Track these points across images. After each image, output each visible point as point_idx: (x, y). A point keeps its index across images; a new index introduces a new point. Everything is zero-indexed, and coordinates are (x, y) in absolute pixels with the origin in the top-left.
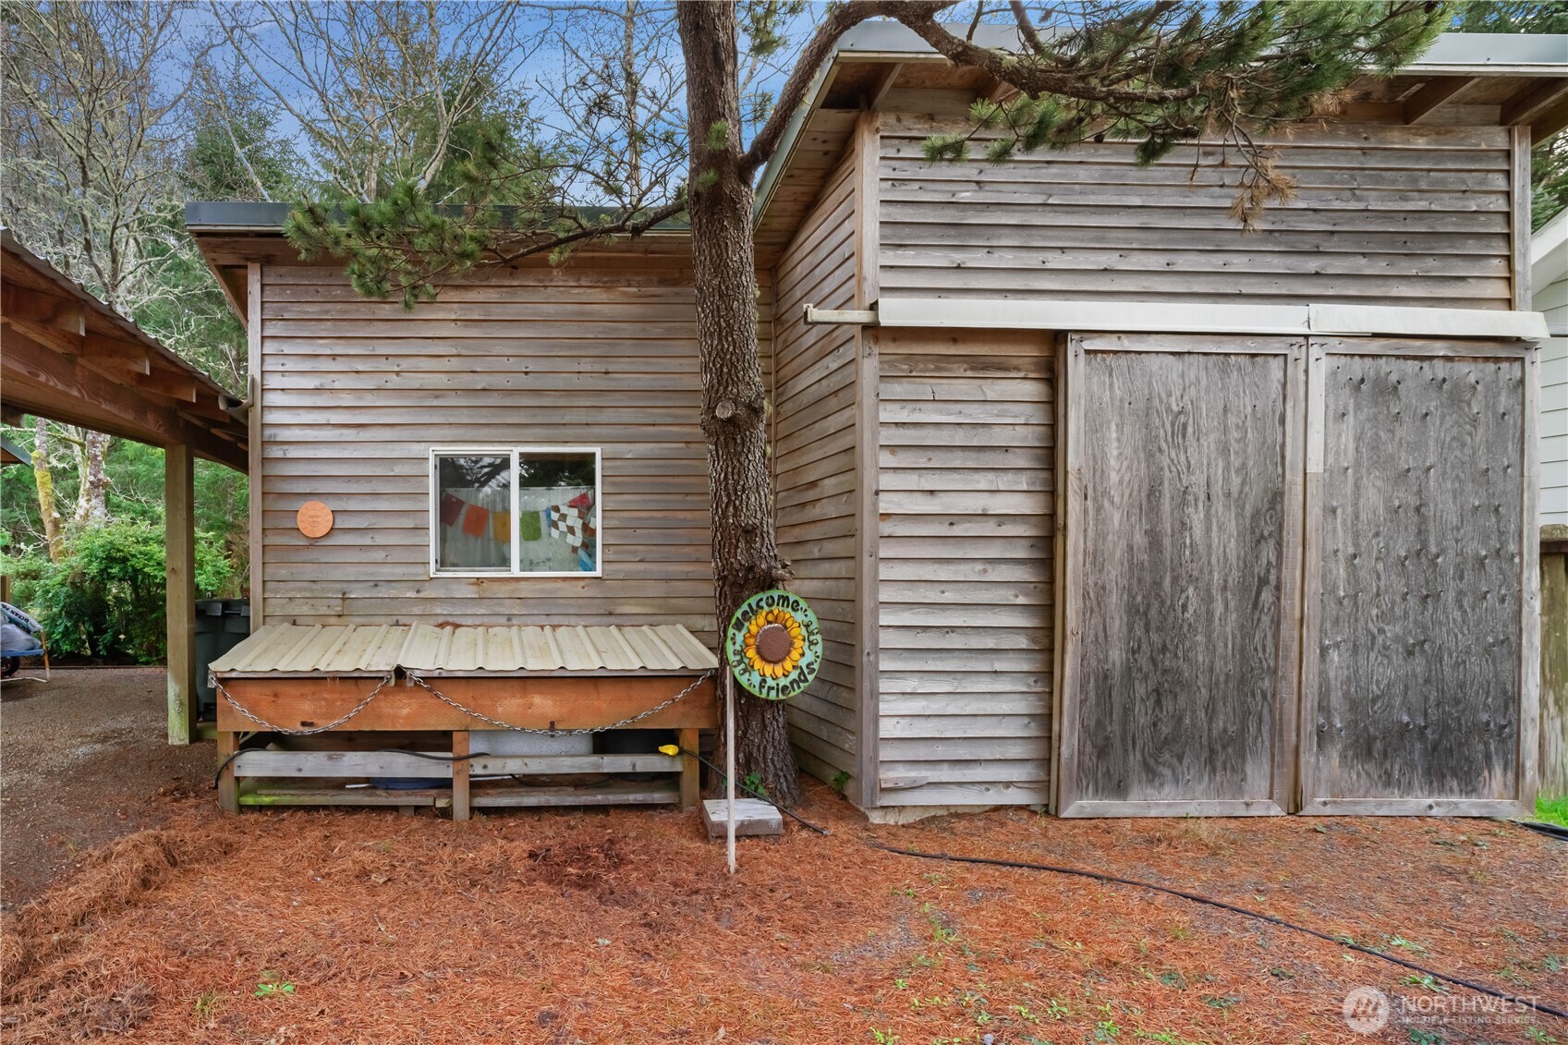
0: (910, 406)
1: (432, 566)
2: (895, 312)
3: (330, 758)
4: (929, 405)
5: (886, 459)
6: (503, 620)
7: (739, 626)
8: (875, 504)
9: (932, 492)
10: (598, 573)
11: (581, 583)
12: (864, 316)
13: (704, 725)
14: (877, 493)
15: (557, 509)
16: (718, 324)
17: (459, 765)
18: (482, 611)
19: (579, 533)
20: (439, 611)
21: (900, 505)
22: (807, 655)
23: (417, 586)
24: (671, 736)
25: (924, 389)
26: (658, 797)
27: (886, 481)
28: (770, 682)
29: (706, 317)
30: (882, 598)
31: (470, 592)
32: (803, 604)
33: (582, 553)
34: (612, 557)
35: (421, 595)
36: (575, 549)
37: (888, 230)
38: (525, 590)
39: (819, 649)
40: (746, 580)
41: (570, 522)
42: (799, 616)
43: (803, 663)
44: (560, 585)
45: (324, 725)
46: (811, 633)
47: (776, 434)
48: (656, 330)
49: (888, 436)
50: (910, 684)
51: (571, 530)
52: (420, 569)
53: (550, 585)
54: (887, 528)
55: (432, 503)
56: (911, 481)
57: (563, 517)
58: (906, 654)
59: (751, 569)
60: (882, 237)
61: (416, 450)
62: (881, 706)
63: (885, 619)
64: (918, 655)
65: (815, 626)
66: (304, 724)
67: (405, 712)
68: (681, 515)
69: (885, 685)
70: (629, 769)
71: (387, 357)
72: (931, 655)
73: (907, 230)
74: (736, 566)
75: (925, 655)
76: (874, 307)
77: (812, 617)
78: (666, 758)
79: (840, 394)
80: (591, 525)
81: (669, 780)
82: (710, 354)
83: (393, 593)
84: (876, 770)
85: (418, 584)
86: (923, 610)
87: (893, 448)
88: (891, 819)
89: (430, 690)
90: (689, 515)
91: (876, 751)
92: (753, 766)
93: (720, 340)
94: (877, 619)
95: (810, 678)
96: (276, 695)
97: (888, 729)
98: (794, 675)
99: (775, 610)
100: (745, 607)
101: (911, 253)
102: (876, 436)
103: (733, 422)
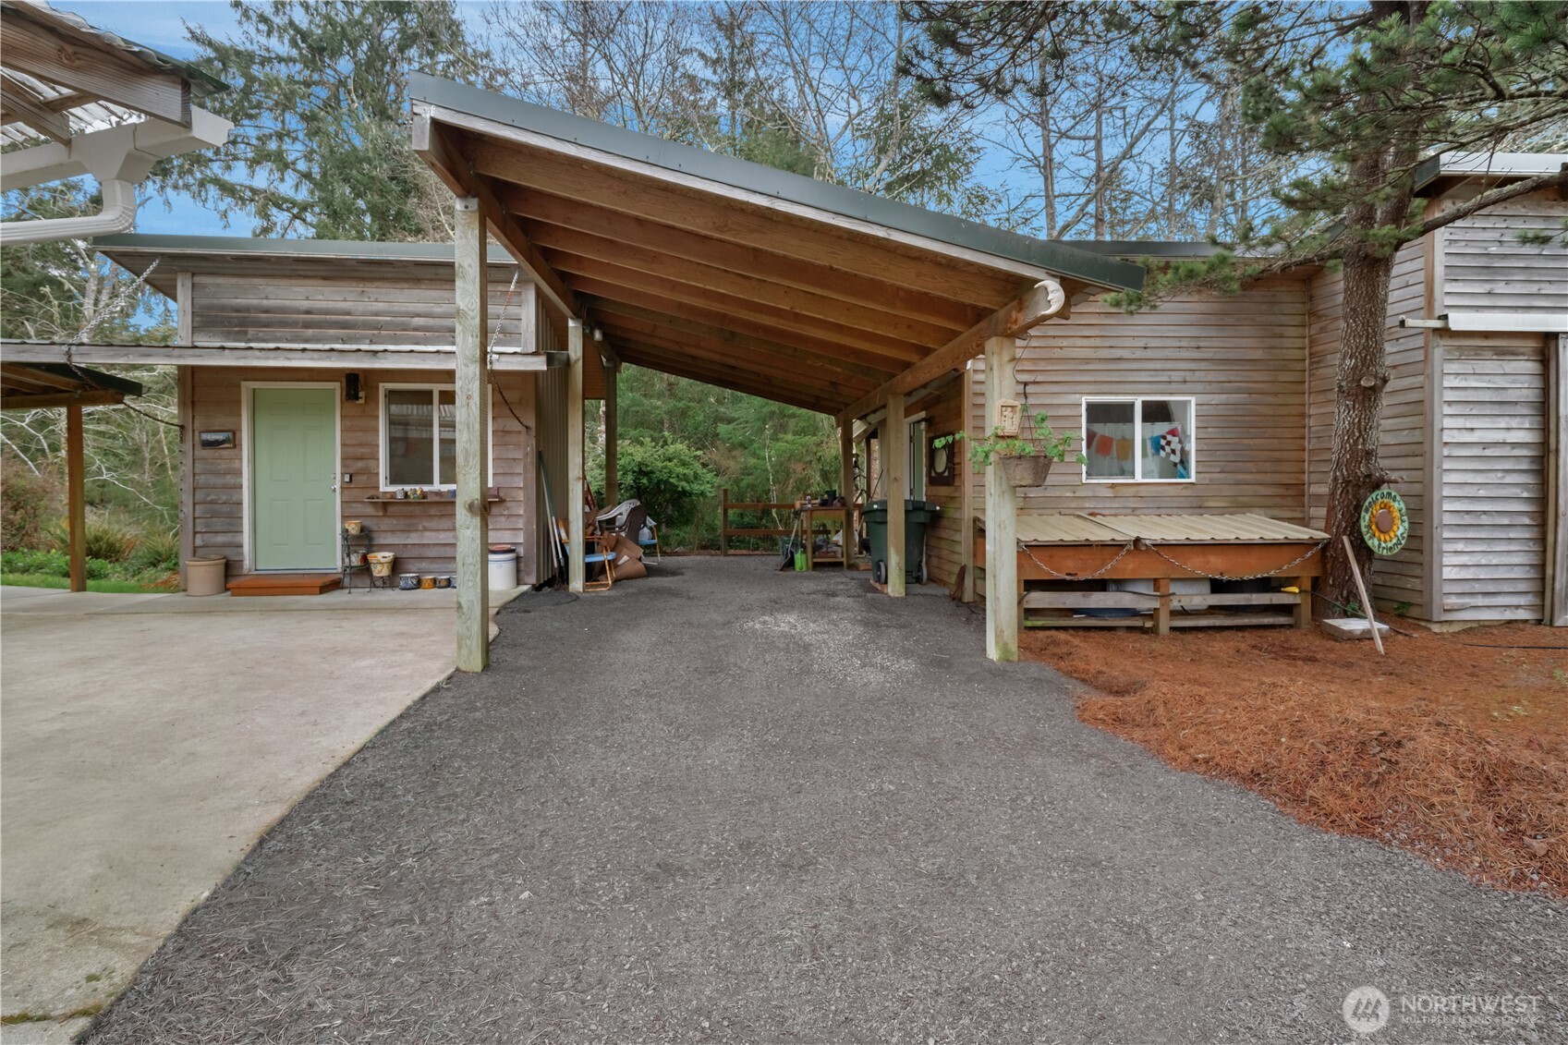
0: (1461, 377)
1: (1084, 475)
2: (1459, 321)
3: (1084, 596)
4: (1472, 377)
5: (1447, 410)
6: (1129, 511)
7: (1367, 511)
8: (1441, 437)
9: (1472, 429)
10: (1193, 480)
11: (1180, 487)
12: (1438, 324)
13: (1315, 574)
14: (1442, 430)
15: (1164, 438)
16: (1367, 331)
17: (1164, 600)
18: (1116, 505)
19: (1178, 453)
20: (1087, 505)
21: (1454, 437)
22: (1401, 529)
23: (1073, 488)
24: (1292, 581)
25: (1466, 367)
26: (1282, 620)
27: (1448, 423)
28: (1383, 545)
29: (1357, 326)
30: (1445, 494)
31: (1109, 493)
32: (1398, 498)
33: (1179, 467)
34: (1201, 470)
35: (1077, 495)
36: (1175, 464)
37: (1448, 270)
38: (1143, 491)
39: (1406, 524)
40: (1364, 482)
41: (1173, 446)
42: (1396, 505)
43: (1399, 533)
44: (1167, 488)
45: (1082, 577)
46: (1402, 515)
47: (1310, 388)
48: (1229, 320)
49: (1449, 396)
50: (1460, 547)
51: (1173, 451)
52: (1076, 478)
53: (1160, 488)
54: (1446, 452)
55: (1084, 435)
56: (1460, 423)
57: (1169, 443)
58: (1456, 528)
59: (1369, 476)
60: (1446, 275)
61: (1072, 399)
62: (1444, 559)
63: (1446, 507)
64: (1464, 528)
65: (1404, 510)
66: (1068, 574)
67: (1130, 566)
68: (1246, 441)
69: (1447, 547)
70: (1268, 602)
71: (1054, 337)
72: (1472, 528)
73: (1458, 270)
74: (1359, 474)
75: (1468, 528)
76: (1445, 317)
77: (1402, 505)
78: (1290, 595)
79: (1400, 368)
80: (1187, 449)
81: (1286, 609)
82: (1357, 348)
83: (1058, 494)
84: (1441, 599)
85: (1074, 487)
86: (1466, 501)
87: (1450, 403)
88: (1445, 629)
89: (1157, 552)
90: (1251, 442)
91: (1441, 586)
92: (1351, 599)
93: (1367, 340)
94: (1441, 506)
95: (1403, 542)
96: (1051, 557)
97: (1448, 573)
98: (1394, 541)
99: (1386, 500)
100: (1370, 499)
101: (1461, 284)
102: (1441, 395)
103: (1372, 388)
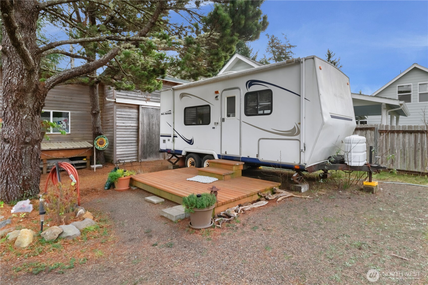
0: (121, 112)
2: (118, 100)
5: (117, 119)
6: (48, 141)
7: (96, 140)
8: (116, 124)
9: (123, 123)
10: (69, 133)
13: (90, 155)
15: (61, 122)
16: (93, 100)
17: (44, 165)
19: (65, 126)
21: (119, 124)
22: (106, 144)
24: (85, 157)
25: (122, 110)
26: (83, 167)
27: (117, 121)
28: (101, 148)
30: (117, 136)
32: (106, 137)
33: (66, 129)
34: (72, 130)
36: (64, 129)
38: (53, 136)
39: (108, 143)
41: (63, 124)
42: (105, 139)
43: (106, 145)
46: (107, 141)
47: (102, 115)
50: (121, 147)
53: (59, 135)
54: (117, 127)
56: (121, 121)
58: (120, 143)
59: (98, 133)
62: (117, 150)
63: (117, 139)
69: (117, 147)
70: (77, 163)
74: (96, 132)
75: (122, 143)
76: (115, 99)
77: (107, 139)
78: (84, 161)
79: (111, 109)
80: (68, 125)
81: (84, 164)
84: (116, 158)
86: (122, 138)
87: (118, 117)
91: (116, 156)
92: (98, 160)
93: (93, 103)
95: (107, 147)
97: (118, 153)
98: (104, 147)
99: (102, 138)
100: (97, 138)
101: (121, 93)
102: (116, 116)
103: (95, 113)
